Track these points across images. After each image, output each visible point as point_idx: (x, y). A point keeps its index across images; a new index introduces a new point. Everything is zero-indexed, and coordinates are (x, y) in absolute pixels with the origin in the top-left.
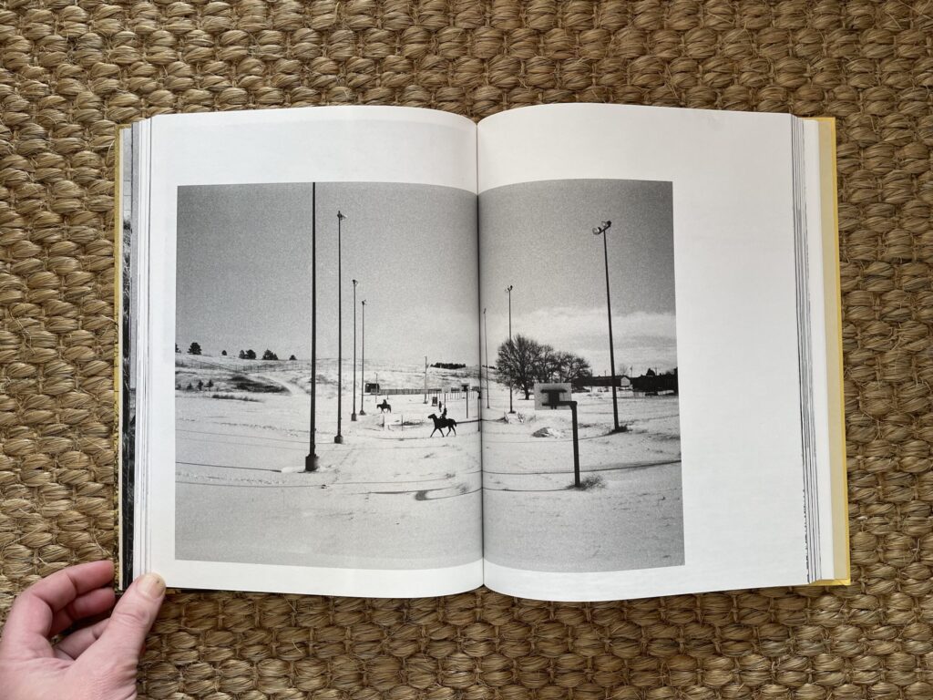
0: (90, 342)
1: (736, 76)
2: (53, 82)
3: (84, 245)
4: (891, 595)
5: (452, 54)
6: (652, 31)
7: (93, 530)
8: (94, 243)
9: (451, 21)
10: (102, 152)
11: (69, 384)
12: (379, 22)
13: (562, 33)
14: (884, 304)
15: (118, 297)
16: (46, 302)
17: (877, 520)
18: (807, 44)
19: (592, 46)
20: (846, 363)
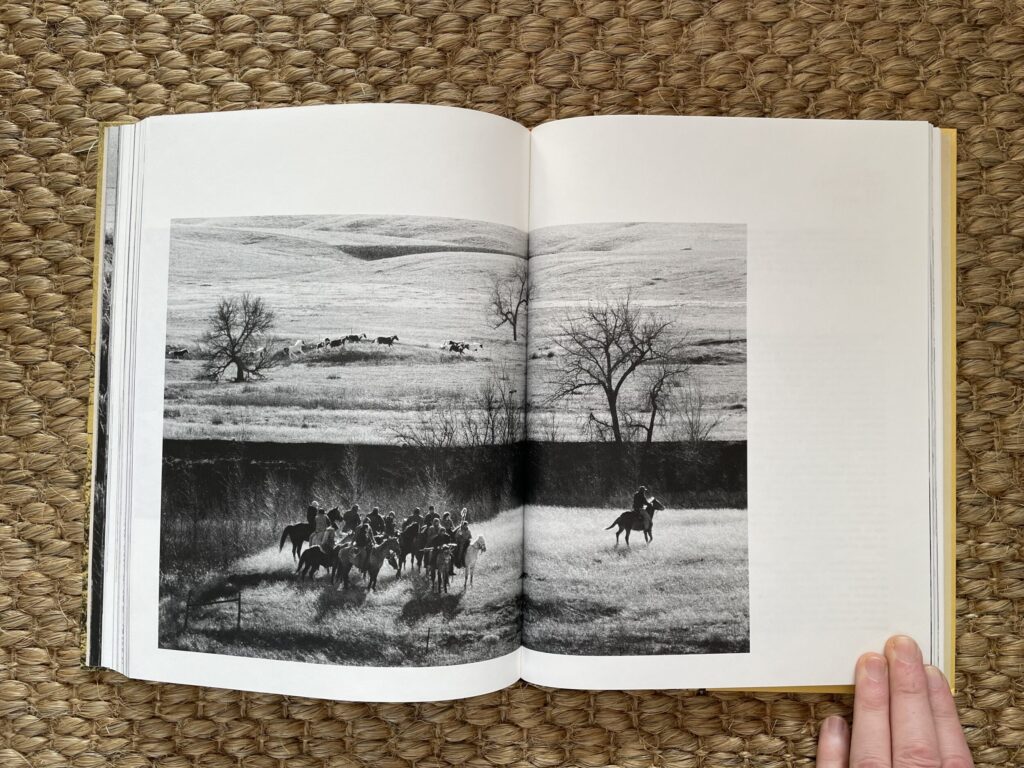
0: (61, 375)
1: (833, 78)
2: (30, 73)
3: (57, 263)
4: (1002, 710)
5: (492, 46)
6: (733, 22)
7: (57, 595)
8: (68, 260)
9: (493, 9)
10: (81, 156)
11: (36, 424)
12: (407, 7)
13: (624, 24)
14: (1006, 357)
15: (96, 323)
16: (11, 328)
17: (990, 619)
18: (920, 42)
19: (661, 39)
20: (959, 428)
